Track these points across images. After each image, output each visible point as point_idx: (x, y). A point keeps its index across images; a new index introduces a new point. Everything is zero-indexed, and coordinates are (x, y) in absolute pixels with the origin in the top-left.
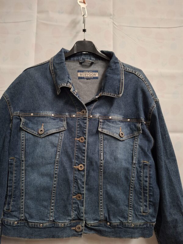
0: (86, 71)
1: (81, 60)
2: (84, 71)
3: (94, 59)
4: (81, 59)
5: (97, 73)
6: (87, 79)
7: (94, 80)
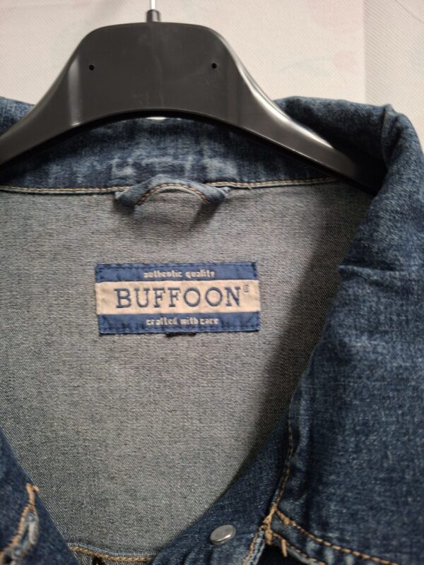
0: (164, 267)
1: (123, 181)
2: (147, 268)
3: (230, 169)
4: (129, 171)
5: (253, 285)
6: (170, 335)
7: (223, 337)
